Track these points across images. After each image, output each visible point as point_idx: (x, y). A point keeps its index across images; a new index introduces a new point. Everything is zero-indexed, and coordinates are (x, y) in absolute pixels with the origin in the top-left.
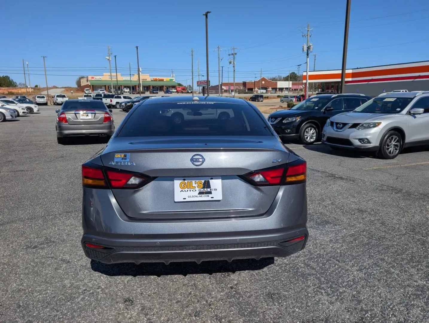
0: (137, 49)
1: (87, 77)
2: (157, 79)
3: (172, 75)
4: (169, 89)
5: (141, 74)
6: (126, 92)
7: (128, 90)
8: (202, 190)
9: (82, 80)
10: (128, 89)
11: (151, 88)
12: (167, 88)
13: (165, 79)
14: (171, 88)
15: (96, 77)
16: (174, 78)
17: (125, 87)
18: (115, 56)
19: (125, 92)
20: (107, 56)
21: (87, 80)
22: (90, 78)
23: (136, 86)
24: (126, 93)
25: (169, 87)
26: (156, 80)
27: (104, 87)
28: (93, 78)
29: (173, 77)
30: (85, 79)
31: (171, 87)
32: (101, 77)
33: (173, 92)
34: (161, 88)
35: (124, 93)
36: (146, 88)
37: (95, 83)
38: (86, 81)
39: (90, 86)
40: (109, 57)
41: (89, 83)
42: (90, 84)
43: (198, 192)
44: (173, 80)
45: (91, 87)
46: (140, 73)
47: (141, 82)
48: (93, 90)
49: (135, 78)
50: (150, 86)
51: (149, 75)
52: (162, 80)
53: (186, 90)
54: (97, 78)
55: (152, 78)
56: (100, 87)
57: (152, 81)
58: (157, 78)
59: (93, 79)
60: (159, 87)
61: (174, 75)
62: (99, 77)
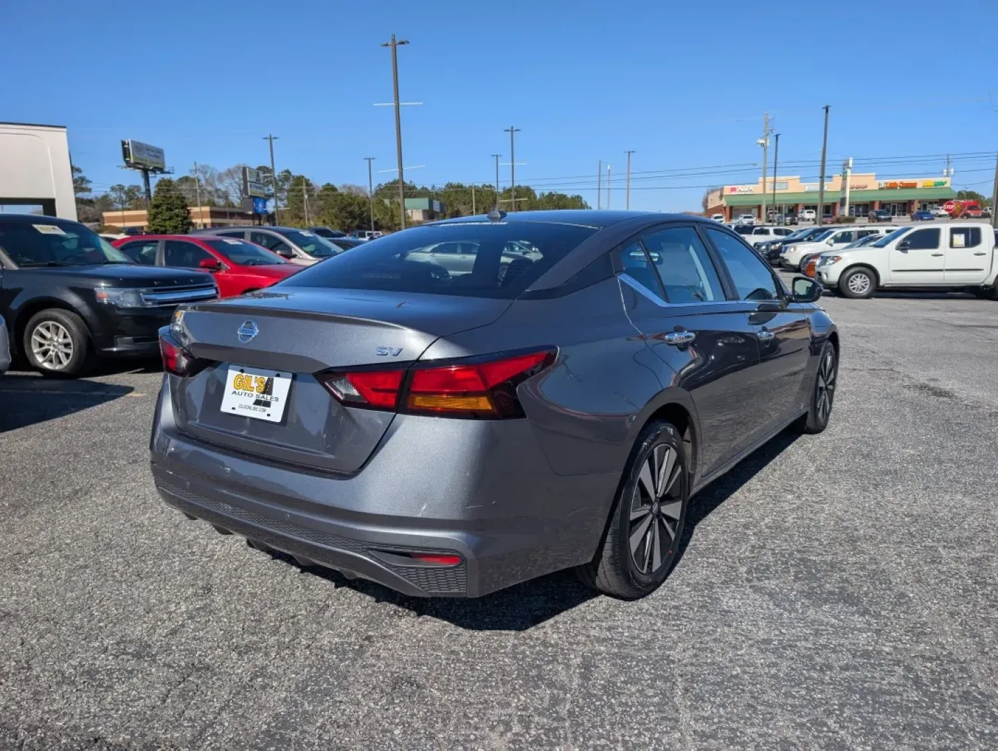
0: (827, 111)
1: (722, 189)
2: (895, 184)
3: (945, 171)
4: (928, 209)
5: (852, 172)
6: (809, 220)
7: (813, 215)
8: (261, 395)
9: (710, 197)
10: (812, 212)
11: (877, 208)
12: (925, 207)
13: (920, 182)
14: (935, 206)
15: (740, 186)
16: (948, 180)
17: (807, 207)
18: (777, 136)
19: (803, 219)
20: (762, 138)
21: (721, 196)
22: (727, 191)
23: (834, 204)
24: (808, 223)
25: (931, 203)
26: (892, 187)
27: (755, 211)
28: (733, 190)
29: (948, 175)
30: (718, 193)
31: (936, 203)
32: (751, 187)
33: (940, 216)
34: (904, 207)
35: (799, 223)
36: (861, 210)
37: (735, 202)
38: (718, 199)
39: (725, 208)
40: (766, 140)
41: (724, 202)
42: (725, 205)
43: (254, 399)
44: (946, 182)
45: (728, 210)
46: (849, 172)
47: (848, 195)
48: (731, 218)
49: (833, 186)
50: (873, 203)
51: (874, 174)
52: (912, 186)
53: (978, 209)
54: (743, 189)
55: (883, 183)
56: (747, 210)
57: (881, 189)
58: (898, 181)
59: (733, 193)
60: (898, 203)
61: (952, 170)
62: (747, 186)
